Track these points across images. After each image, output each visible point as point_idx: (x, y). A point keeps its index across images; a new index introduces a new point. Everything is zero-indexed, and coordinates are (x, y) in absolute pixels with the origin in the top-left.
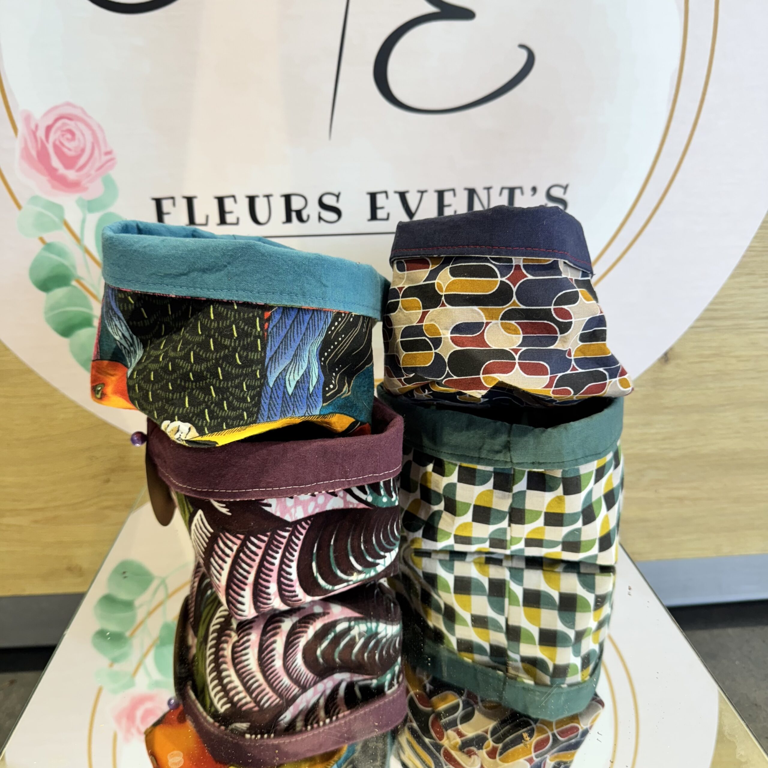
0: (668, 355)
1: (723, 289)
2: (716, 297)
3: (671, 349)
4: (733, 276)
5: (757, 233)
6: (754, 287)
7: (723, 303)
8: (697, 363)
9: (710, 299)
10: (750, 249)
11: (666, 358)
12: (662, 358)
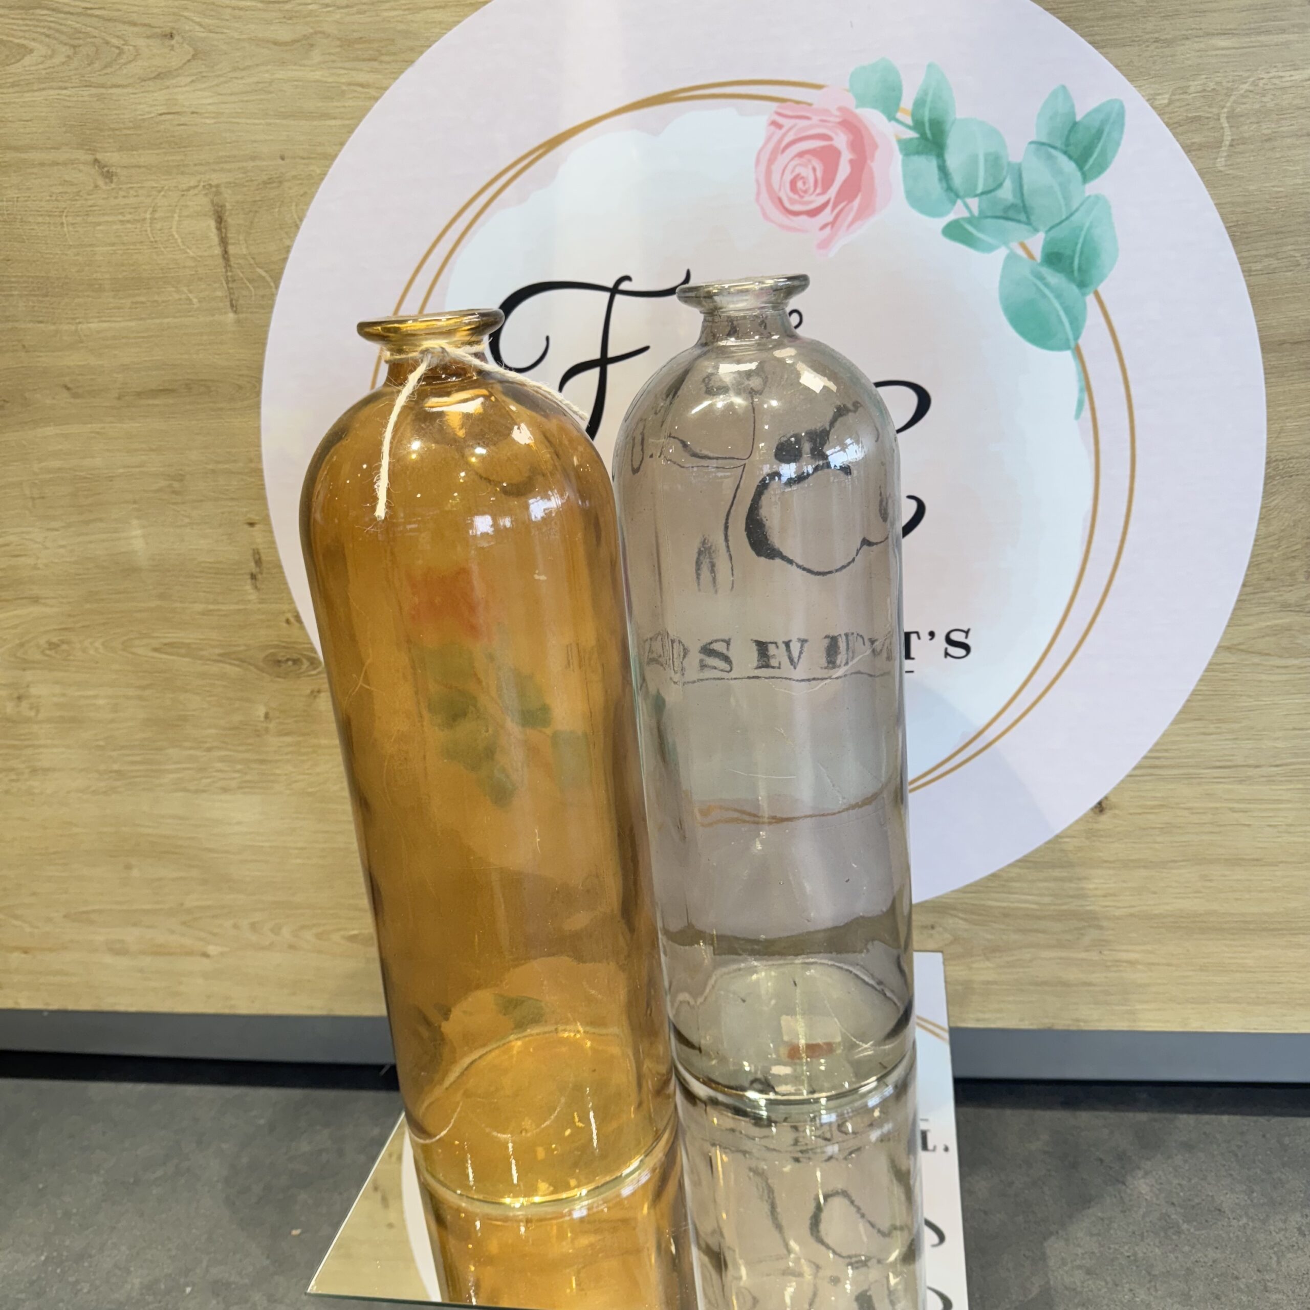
0: (1104, 805)
1: (1164, 735)
2: (1157, 744)
3: (1106, 798)
4: (1176, 722)
5: (1203, 676)
6: (1204, 734)
7: (1166, 751)
8: (1140, 814)
9: (1149, 747)
10: (1194, 693)
11: (1100, 808)
12: (1096, 807)
